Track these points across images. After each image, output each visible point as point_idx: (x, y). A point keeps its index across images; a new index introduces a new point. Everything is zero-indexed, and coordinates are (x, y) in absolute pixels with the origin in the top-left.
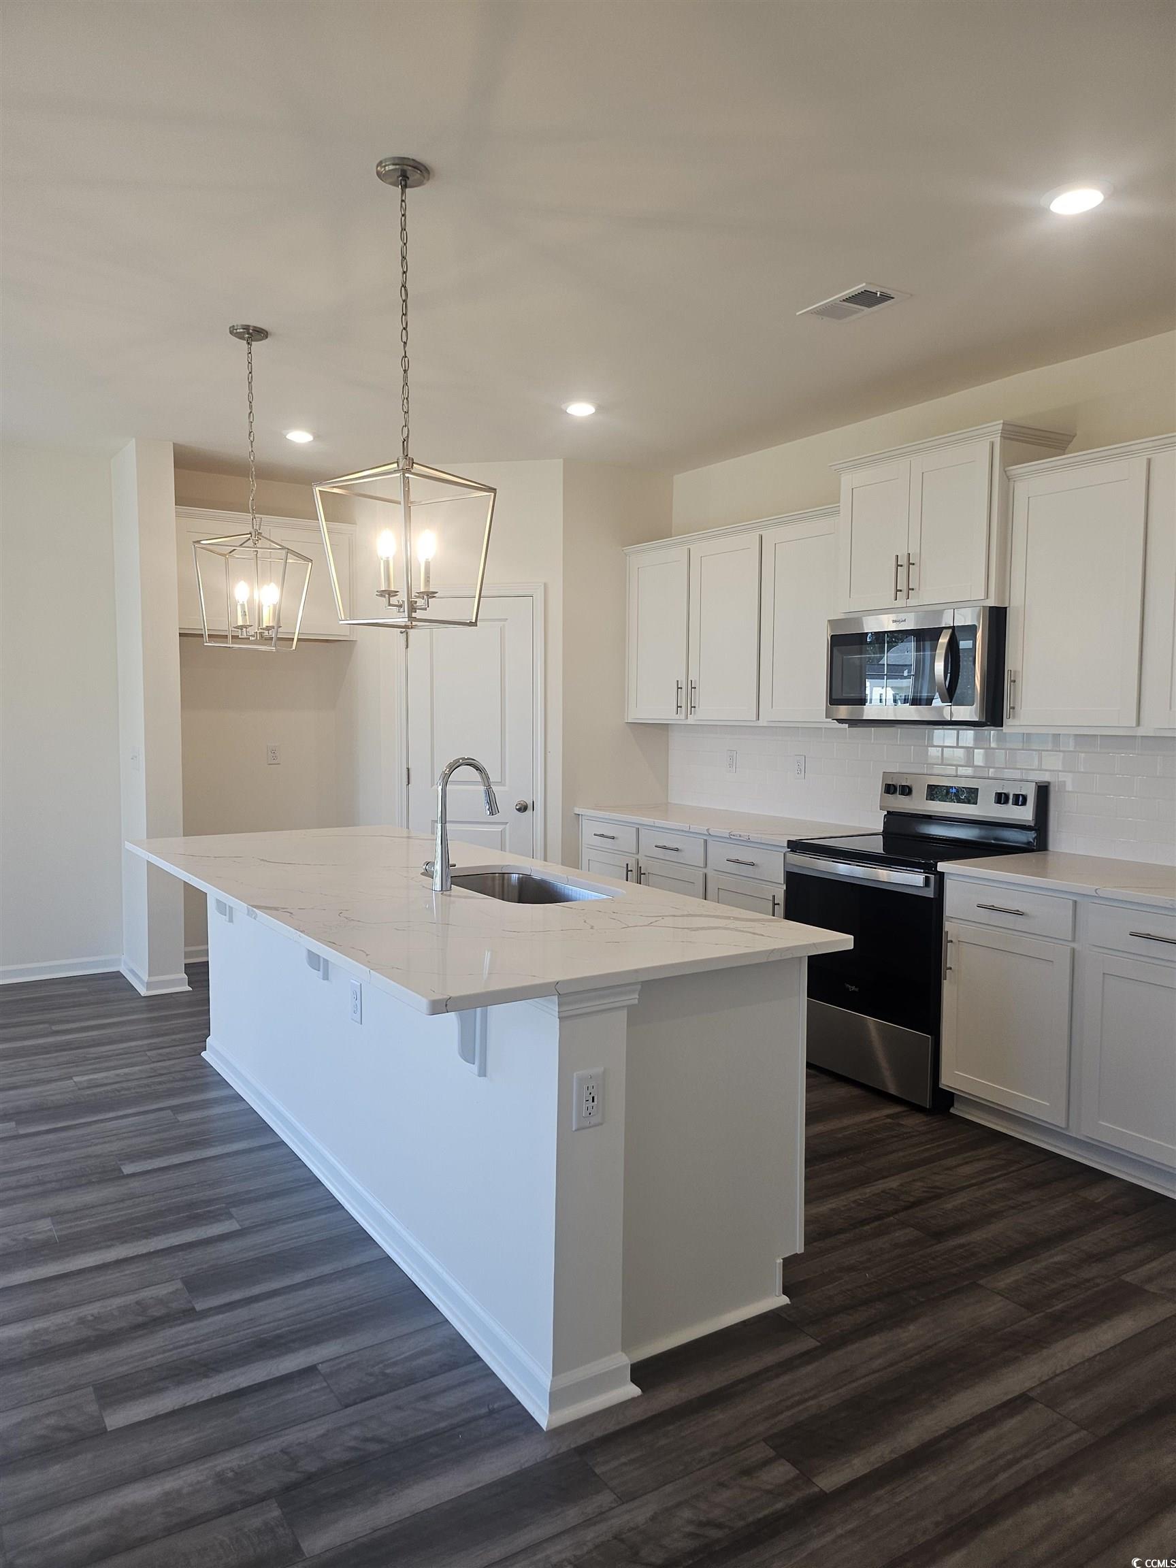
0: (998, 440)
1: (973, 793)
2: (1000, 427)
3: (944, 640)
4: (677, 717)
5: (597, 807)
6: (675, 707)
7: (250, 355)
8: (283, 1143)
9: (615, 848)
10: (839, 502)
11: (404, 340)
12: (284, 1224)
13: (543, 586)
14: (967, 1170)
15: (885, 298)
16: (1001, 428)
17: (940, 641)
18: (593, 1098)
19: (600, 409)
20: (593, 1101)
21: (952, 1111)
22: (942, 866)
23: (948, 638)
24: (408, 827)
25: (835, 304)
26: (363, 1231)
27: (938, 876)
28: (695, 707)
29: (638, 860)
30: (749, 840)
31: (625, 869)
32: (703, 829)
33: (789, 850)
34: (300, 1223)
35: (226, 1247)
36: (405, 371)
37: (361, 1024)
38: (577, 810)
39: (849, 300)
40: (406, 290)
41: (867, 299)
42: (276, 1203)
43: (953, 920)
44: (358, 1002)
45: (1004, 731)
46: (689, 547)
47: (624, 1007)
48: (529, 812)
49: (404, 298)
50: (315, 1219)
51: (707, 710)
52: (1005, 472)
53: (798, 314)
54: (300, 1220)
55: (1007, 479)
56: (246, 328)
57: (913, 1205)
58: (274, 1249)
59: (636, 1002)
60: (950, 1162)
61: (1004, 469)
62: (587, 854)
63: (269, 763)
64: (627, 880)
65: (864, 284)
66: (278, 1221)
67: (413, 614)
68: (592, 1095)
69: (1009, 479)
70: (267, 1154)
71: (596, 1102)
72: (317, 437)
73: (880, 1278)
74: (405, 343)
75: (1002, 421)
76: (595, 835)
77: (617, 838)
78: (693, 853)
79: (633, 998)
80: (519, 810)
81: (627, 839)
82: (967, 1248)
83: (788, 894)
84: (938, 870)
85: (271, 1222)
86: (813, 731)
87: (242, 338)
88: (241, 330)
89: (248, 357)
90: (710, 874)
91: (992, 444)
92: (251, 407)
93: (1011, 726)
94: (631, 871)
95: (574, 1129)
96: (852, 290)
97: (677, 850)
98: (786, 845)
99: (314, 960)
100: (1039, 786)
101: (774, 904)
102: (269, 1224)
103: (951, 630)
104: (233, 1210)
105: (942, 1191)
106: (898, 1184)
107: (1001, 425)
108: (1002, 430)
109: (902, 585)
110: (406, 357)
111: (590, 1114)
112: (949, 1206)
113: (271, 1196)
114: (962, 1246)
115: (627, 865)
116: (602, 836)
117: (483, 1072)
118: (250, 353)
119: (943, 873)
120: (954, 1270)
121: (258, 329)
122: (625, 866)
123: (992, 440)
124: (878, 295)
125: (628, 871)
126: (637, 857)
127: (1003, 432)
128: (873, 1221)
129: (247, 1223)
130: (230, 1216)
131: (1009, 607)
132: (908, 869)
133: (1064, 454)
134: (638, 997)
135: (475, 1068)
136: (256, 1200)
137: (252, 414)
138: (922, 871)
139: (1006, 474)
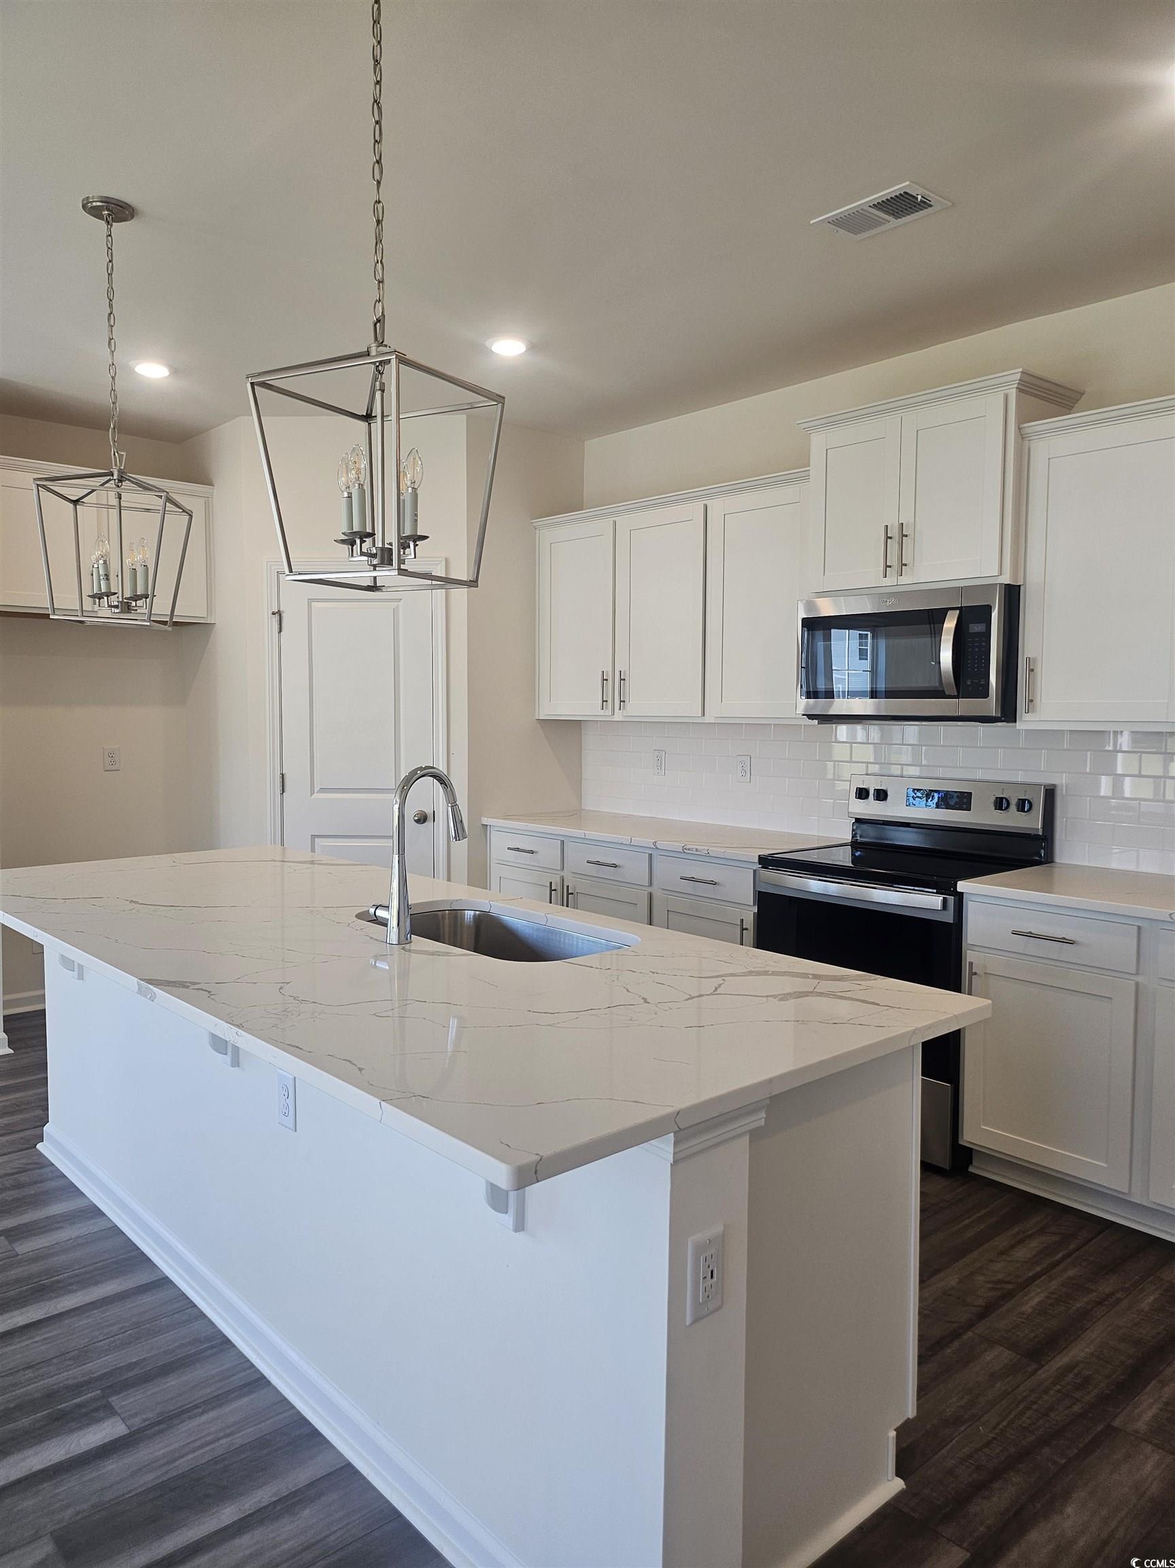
0: (1013, 393)
1: (965, 797)
2: (1018, 376)
3: (950, 624)
4: (602, 713)
5: (507, 817)
6: (600, 701)
7: (110, 238)
8: (165, 1281)
9: (532, 864)
10: (809, 466)
11: (377, 177)
12: (190, 1418)
13: (444, 562)
14: (1023, 1253)
15: (925, 204)
16: (1019, 378)
17: (945, 625)
18: (712, 1272)
19: (533, 347)
20: (712, 1277)
21: (971, 1169)
22: (962, 886)
23: (955, 622)
24: (282, 844)
25: (862, 210)
26: (304, 1422)
27: (957, 898)
28: (624, 701)
29: (563, 877)
30: (708, 855)
31: (548, 889)
32: (649, 842)
33: (760, 866)
34: (212, 1414)
35: (112, 1467)
36: (379, 222)
37: (296, 1131)
38: (485, 821)
39: (881, 206)
40: (379, 108)
41: (902, 205)
42: (172, 1383)
43: (976, 948)
44: (290, 1101)
45: (1018, 728)
46: (614, 519)
47: (745, 1133)
48: (429, 824)
49: (377, 119)
50: (234, 1406)
51: (640, 705)
52: (1019, 429)
53: (812, 222)
54: (213, 1408)
55: (1022, 436)
56: (107, 201)
57: (987, 1311)
58: (184, 1464)
59: (762, 1123)
60: (1001, 1242)
61: (1019, 426)
62: (495, 871)
63: (106, 769)
64: (551, 903)
65: (908, 183)
66: (182, 1412)
67: (402, 565)
68: (711, 1269)
69: (1023, 438)
70: (147, 1299)
71: (715, 1279)
72: (175, 371)
73: (997, 1431)
74: (379, 183)
75: (1021, 370)
76: (509, 848)
77: (537, 852)
78: (635, 870)
79: (759, 1119)
80: (418, 821)
81: (549, 854)
82: (1076, 1371)
83: (759, 917)
84: (958, 890)
85: (171, 1418)
86: (782, 728)
87: (100, 217)
88: (99, 204)
89: (107, 240)
90: (658, 894)
91: (1006, 397)
92: (111, 306)
93: (1026, 721)
94: (555, 890)
95: (688, 1323)
96: (892, 189)
97: (615, 866)
98: (757, 860)
99: (219, 1044)
100: (1046, 790)
101: (743, 929)
102: (167, 1421)
103: (958, 612)
104: (114, 1400)
105: (1010, 1287)
106: (957, 1280)
107: (1020, 374)
108: (1020, 380)
109: (893, 560)
110: (379, 202)
111: (708, 1297)
112: (1027, 1308)
113: (166, 1370)
114: (1069, 1368)
115: (551, 883)
116: (518, 849)
117: (520, 1226)
118: (110, 235)
119: (963, 893)
120: (1077, 1408)
121: (120, 204)
122: (549, 885)
123: (1005, 392)
124: (919, 200)
125: (551, 890)
126: (562, 873)
127: (1020, 387)
128: (951, 1341)
129: (137, 1422)
130: (109, 1411)
131: (1024, 584)
132: (916, 888)
133: (1069, 414)
134: (765, 1116)
135: (508, 1219)
136: (146, 1378)
137: (112, 316)
138: (935, 891)
139: (1020, 432)
